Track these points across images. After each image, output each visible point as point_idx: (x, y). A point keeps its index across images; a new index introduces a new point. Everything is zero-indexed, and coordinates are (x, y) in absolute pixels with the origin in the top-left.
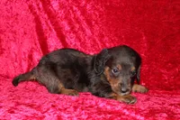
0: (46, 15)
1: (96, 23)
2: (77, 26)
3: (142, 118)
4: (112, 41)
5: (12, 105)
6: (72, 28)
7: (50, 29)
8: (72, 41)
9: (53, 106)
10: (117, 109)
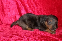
0: (20, 2)
1: (39, 4)
2: (32, 6)
3: (58, 39)
4: (45, 11)
5: (11, 35)
6: (30, 7)
7: (22, 7)
8: (30, 11)
9: (25, 35)
10: (48, 35)
